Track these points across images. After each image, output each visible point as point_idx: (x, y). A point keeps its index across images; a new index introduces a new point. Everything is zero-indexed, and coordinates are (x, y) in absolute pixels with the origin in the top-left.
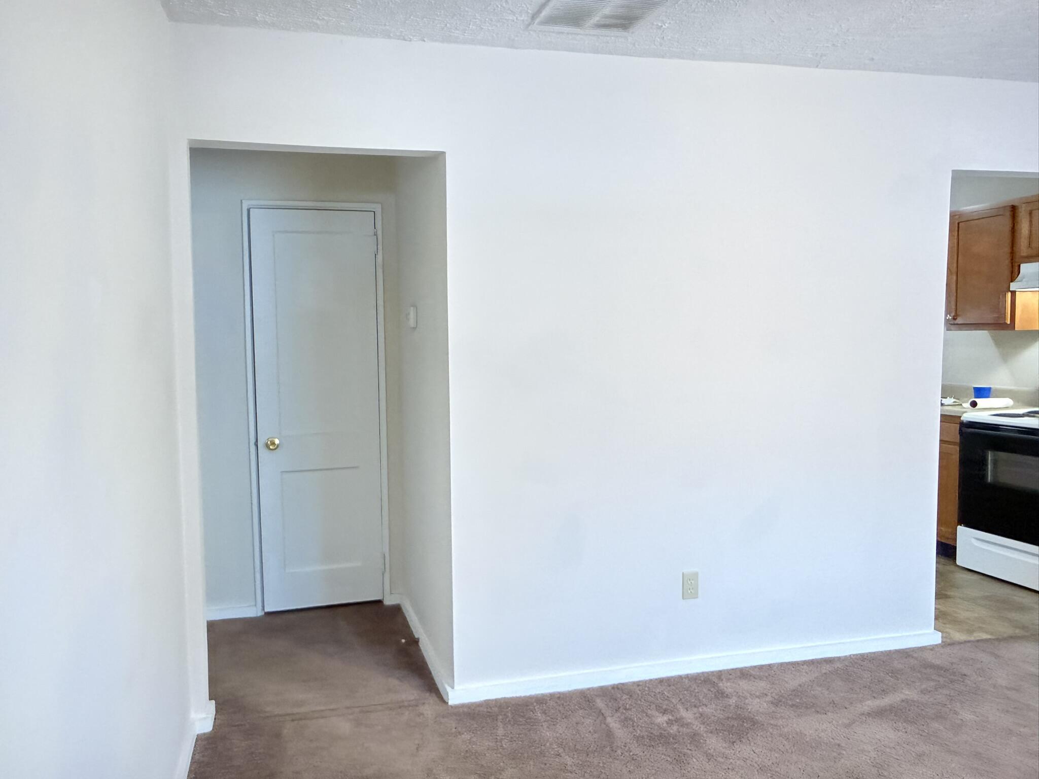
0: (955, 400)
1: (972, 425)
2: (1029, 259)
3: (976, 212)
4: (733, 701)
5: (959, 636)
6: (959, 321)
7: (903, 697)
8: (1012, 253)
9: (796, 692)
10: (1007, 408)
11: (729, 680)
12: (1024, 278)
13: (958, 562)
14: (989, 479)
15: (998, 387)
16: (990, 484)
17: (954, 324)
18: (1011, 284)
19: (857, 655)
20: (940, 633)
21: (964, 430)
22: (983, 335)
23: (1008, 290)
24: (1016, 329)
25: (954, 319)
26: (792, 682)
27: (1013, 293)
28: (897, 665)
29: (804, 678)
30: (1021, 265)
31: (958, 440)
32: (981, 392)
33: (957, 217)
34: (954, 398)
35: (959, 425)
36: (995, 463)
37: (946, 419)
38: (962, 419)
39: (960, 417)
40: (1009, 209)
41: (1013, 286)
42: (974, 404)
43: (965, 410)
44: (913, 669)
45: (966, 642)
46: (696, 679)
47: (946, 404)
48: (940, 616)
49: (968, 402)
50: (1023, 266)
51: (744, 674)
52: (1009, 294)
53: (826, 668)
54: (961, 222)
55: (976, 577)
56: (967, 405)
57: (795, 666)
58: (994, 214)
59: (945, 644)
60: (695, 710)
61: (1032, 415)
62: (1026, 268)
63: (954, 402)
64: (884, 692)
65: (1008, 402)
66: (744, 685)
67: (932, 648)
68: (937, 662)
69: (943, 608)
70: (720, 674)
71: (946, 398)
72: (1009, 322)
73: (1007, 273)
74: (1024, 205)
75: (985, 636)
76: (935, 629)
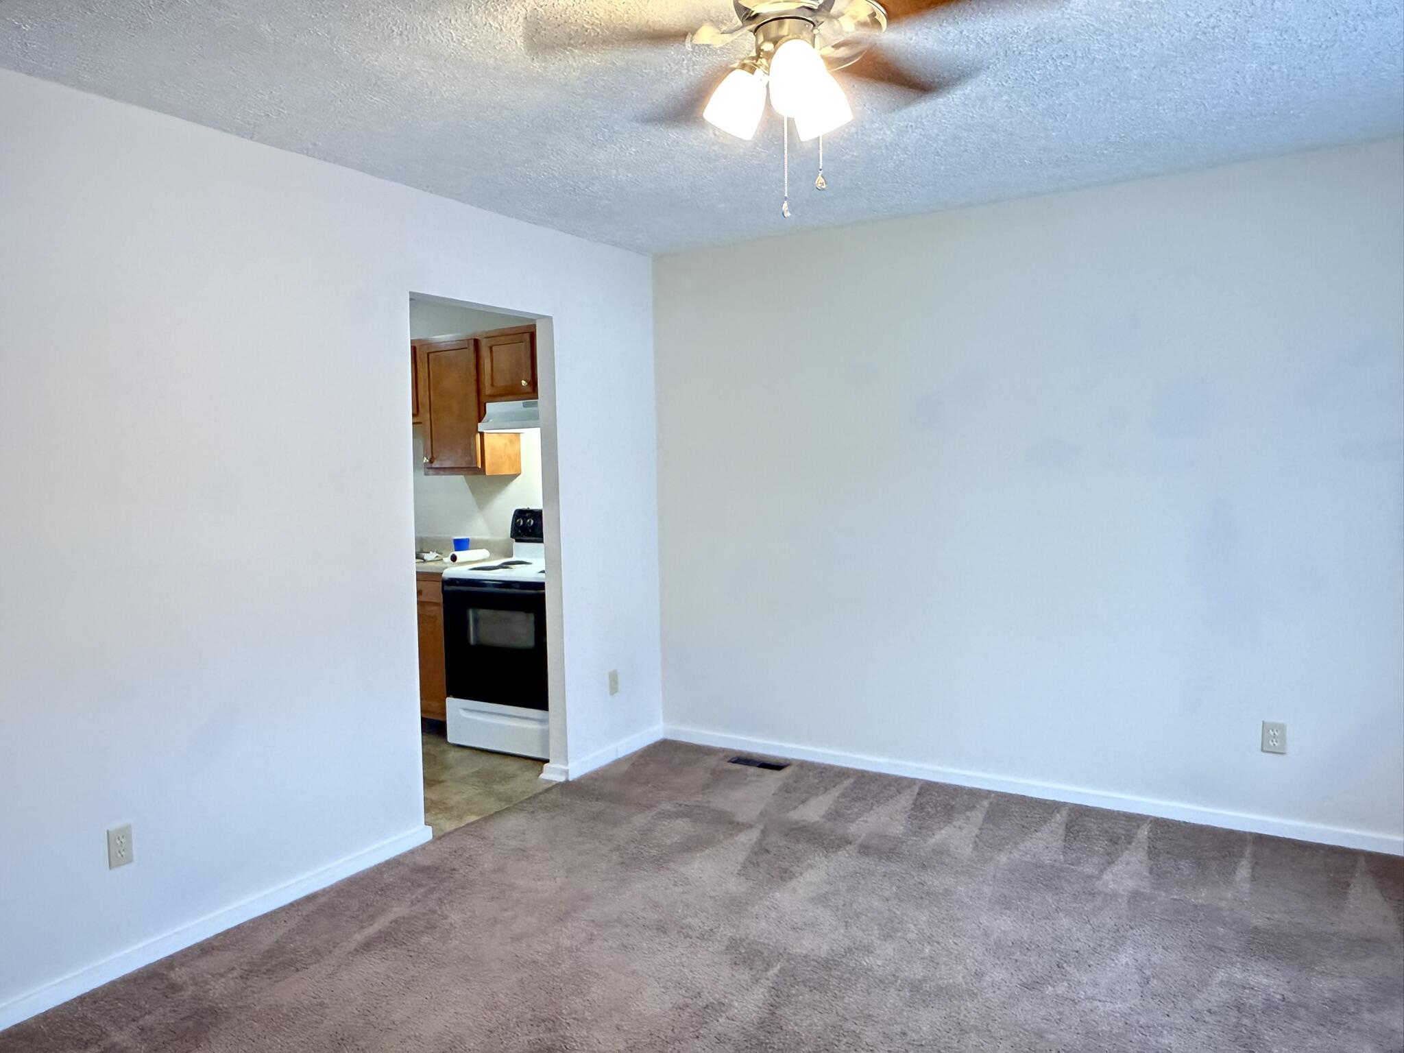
0: (437, 555)
1: (453, 581)
2: (495, 398)
3: (444, 342)
4: (187, 994)
5: (449, 826)
6: (436, 464)
7: (392, 916)
8: (479, 391)
9: (270, 954)
10: (484, 560)
11: (182, 964)
12: (490, 419)
13: (450, 739)
14: (472, 641)
15: (476, 537)
16: (473, 646)
17: (432, 468)
18: (479, 424)
19: (343, 881)
20: (431, 827)
21: (447, 588)
22: (459, 480)
23: (477, 431)
24: (487, 474)
25: (431, 462)
26: (267, 940)
27: (482, 434)
28: (388, 878)
29: (280, 932)
30: (487, 404)
31: (441, 601)
32: (461, 545)
33: (426, 346)
34: (437, 552)
35: (441, 583)
36: (476, 621)
37: (422, 577)
38: (443, 575)
39: (442, 573)
40: (472, 342)
41: (481, 427)
42: (454, 558)
43: (445, 566)
44: (403, 879)
45: (456, 830)
46: (135, 980)
47: (429, 559)
48: (431, 807)
49: (447, 557)
50: (488, 405)
51: (204, 949)
52: (478, 436)
53: (311, 907)
54: (431, 353)
55: (465, 753)
56: (447, 560)
57: (269, 918)
58: (460, 347)
59: (438, 838)
60: (133, 1025)
61: (505, 566)
62: (491, 408)
63: (437, 557)
64: (373, 917)
65: (484, 553)
66: (203, 964)
67: (423, 848)
68: (428, 862)
69: (434, 797)
70: (170, 963)
71: (429, 553)
72: (480, 467)
73: (474, 413)
74: (485, 339)
75: (473, 818)
76: (425, 824)
